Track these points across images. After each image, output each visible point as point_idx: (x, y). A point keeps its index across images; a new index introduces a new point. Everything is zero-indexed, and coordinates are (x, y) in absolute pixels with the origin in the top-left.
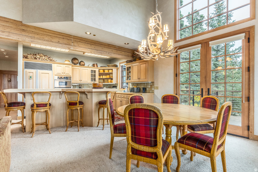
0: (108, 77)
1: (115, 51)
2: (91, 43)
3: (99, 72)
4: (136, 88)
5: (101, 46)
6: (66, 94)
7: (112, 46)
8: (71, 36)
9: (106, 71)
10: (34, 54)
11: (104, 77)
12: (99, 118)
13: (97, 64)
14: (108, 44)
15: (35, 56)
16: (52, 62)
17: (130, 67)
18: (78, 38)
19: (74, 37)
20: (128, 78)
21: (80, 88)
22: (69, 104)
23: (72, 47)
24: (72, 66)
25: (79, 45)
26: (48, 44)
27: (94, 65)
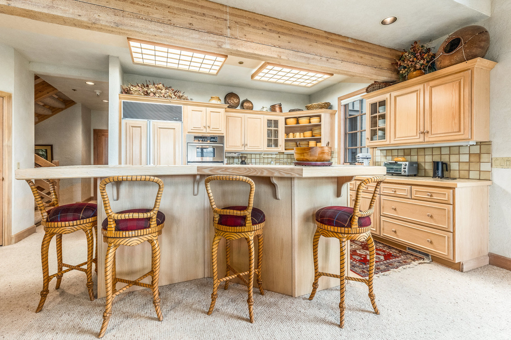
0: (308, 134)
1: (346, 51)
2: (280, 30)
3: (286, 124)
4: (407, 163)
5: (308, 36)
6: (209, 185)
7: (337, 38)
8: (224, 9)
9: (304, 122)
10: (145, 85)
11: (298, 136)
12: (316, 269)
13: (280, 105)
14: (325, 32)
15: (145, 89)
16: (182, 101)
17: (383, 103)
18: (245, 14)
19: (235, 12)
20: (374, 133)
21: (243, 162)
22: (220, 220)
23: (227, 40)
24: (226, 111)
25: (248, 36)
26: (161, 32)
27: (273, 108)
